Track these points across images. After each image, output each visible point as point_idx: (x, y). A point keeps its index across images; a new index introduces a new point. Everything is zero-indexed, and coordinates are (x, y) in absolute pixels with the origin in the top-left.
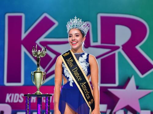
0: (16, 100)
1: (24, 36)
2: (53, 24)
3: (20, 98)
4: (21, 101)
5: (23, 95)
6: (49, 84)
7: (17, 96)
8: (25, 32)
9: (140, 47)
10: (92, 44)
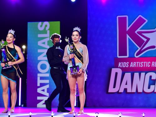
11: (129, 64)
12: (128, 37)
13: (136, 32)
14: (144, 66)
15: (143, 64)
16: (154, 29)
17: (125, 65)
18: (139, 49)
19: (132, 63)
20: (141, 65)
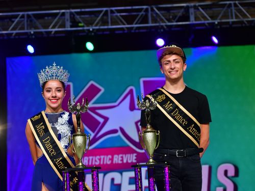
2: (99, 90)
6: (100, 147)
10: (137, 107)
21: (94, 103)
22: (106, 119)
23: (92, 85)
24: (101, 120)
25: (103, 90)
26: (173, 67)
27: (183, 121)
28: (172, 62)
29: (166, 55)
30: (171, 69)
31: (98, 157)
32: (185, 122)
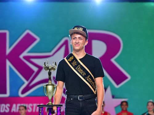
0: (3, 110)
1: (8, 51)
2: (35, 40)
3: (6, 109)
4: (7, 111)
5: (8, 105)
7: (3, 107)
8: (10, 47)
9: (115, 60)
11: (10, 108)
12: (8, 64)
13: (21, 57)
14: (34, 111)
15: (32, 107)
16: (50, 52)
17: (4, 108)
18: (26, 83)
19: (14, 105)
20: (28, 108)
21: (29, 52)
22: (40, 68)
23: (28, 35)
24: (35, 69)
25: (38, 39)
26: (77, 42)
27: (83, 73)
28: (77, 38)
29: (74, 33)
30: (76, 43)
31: (31, 105)
32: (85, 74)
